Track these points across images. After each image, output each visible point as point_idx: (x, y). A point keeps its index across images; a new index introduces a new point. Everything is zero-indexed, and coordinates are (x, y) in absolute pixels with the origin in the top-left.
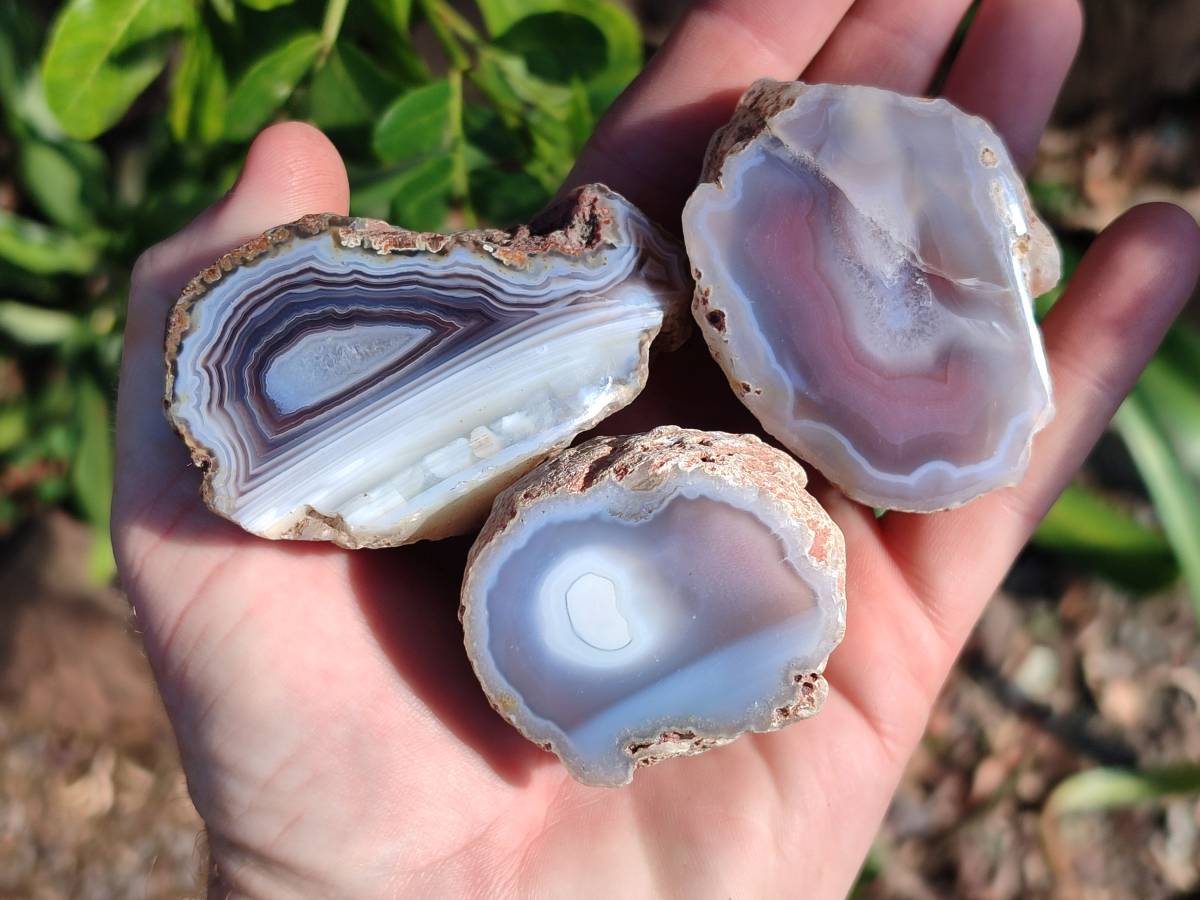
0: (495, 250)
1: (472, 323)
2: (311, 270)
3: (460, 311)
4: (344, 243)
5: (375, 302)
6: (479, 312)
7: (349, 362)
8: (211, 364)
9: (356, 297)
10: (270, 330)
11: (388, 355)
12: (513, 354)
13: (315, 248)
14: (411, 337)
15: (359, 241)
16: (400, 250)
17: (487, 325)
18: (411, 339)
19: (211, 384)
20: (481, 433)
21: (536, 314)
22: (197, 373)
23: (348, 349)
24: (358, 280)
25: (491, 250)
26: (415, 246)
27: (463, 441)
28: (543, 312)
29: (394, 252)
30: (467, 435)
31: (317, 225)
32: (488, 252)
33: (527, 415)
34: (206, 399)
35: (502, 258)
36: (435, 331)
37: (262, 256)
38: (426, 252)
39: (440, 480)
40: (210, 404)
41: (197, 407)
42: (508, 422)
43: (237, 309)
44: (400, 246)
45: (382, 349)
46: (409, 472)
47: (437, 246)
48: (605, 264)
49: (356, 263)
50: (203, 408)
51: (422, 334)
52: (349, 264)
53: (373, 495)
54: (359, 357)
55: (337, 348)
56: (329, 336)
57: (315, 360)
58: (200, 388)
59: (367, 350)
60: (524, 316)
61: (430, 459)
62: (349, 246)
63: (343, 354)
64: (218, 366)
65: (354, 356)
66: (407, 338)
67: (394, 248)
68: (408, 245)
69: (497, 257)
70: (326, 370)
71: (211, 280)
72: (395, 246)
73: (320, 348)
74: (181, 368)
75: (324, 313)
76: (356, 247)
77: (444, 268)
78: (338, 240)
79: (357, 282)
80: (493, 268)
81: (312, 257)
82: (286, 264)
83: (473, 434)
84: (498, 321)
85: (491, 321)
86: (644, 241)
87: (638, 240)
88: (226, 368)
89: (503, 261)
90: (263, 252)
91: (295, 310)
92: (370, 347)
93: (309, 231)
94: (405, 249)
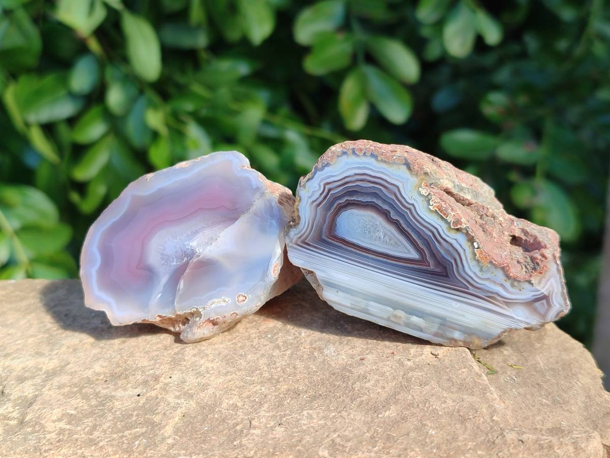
0: (478, 248)
1: (438, 270)
2: (398, 187)
3: (438, 260)
4: (420, 189)
6: (445, 268)
7: (377, 238)
8: (328, 187)
9: (403, 215)
11: (394, 251)
13: (407, 179)
15: (427, 194)
17: (443, 276)
18: (408, 253)
19: (321, 194)
20: (401, 313)
21: (468, 289)
22: (320, 186)
23: (381, 234)
25: (476, 247)
26: (447, 217)
27: (390, 309)
28: (471, 290)
29: (436, 212)
30: (394, 309)
31: (418, 170)
32: (474, 246)
34: (314, 198)
36: (420, 259)
37: (385, 162)
38: (449, 224)
40: (314, 202)
41: (309, 198)
42: (414, 319)
44: (441, 212)
45: (393, 246)
46: (361, 299)
47: (457, 225)
49: (417, 202)
50: (311, 200)
51: (414, 255)
52: (414, 199)
53: (341, 294)
54: (382, 240)
55: (378, 229)
56: (379, 220)
57: (365, 225)
58: (316, 192)
59: (388, 241)
60: (463, 286)
61: (372, 304)
62: (421, 192)
63: (378, 233)
64: (330, 190)
65: (380, 238)
66: (407, 251)
67: (437, 210)
68: (444, 214)
69: (476, 252)
72: (439, 210)
73: (371, 222)
74: (316, 177)
76: (423, 195)
78: (419, 185)
79: (410, 209)
80: (469, 256)
81: (403, 182)
82: (391, 175)
83: (397, 311)
84: (449, 278)
85: (447, 276)
86: (550, 292)
87: (547, 290)
88: (331, 194)
89: (476, 255)
90: (387, 161)
91: (376, 197)
92: (390, 240)
93: (412, 169)
94: (442, 214)
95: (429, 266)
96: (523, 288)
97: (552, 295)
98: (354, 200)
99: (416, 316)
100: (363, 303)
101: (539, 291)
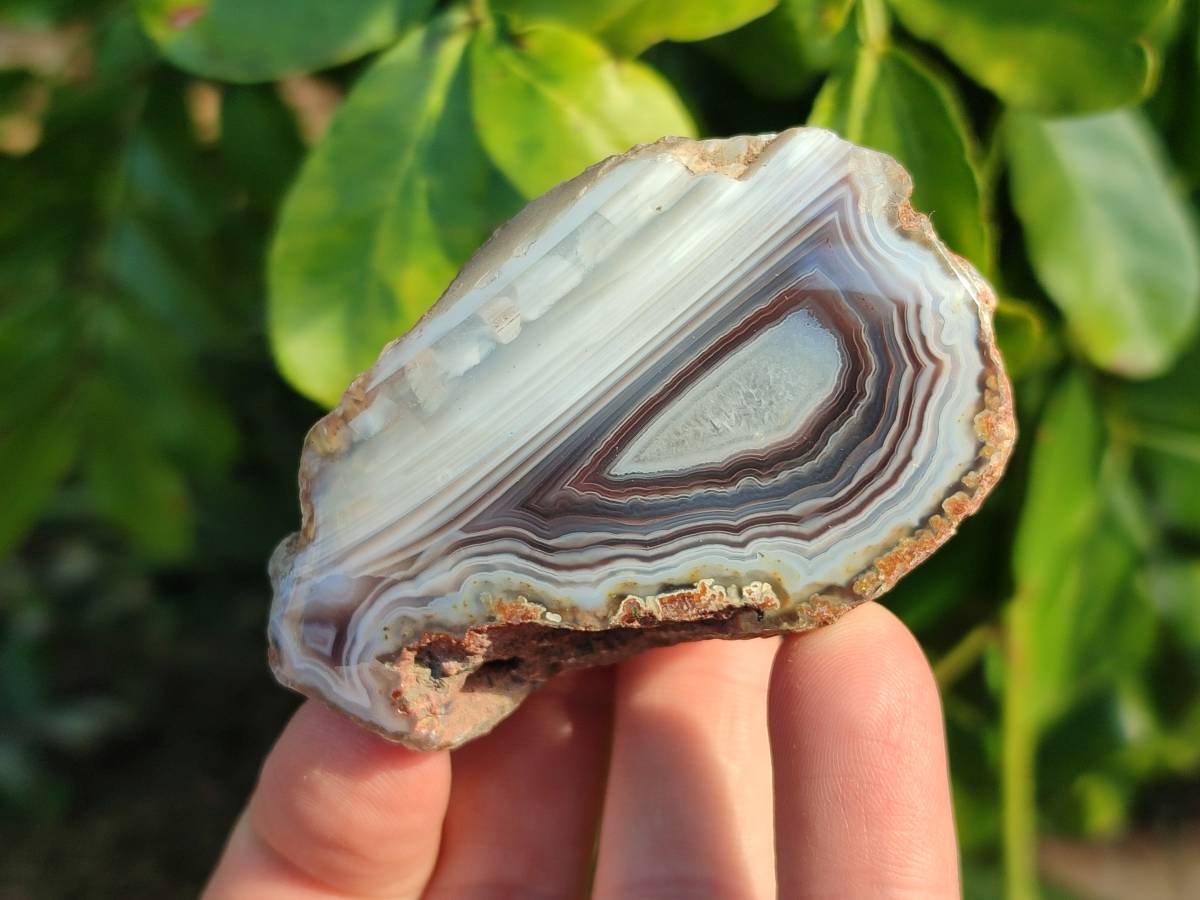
0: (543, 616)
1: (552, 496)
2: (809, 537)
3: (576, 512)
4: (767, 587)
5: (701, 503)
6: (546, 516)
7: (722, 407)
8: (929, 368)
9: (732, 507)
10: (850, 434)
11: (666, 426)
12: (483, 462)
13: (810, 573)
14: (638, 459)
15: (745, 593)
16: (683, 591)
17: (529, 499)
18: (637, 456)
19: (923, 338)
20: (508, 332)
21: (464, 529)
22: (948, 349)
23: (725, 424)
24: (736, 533)
25: (549, 615)
26: (661, 600)
27: (532, 315)
28: (455, 533)
29: (691, 586)
30: (526, 325)
32: (554, 611)
33: (447, 373)
34: (927, 313)
35: (530, 606)
36: (605, 475)
38: (643, 594)
39: (555, 250)
40: (919, 308)
41: (937, 299)
42: (471, 356)
43: (908, 458)
44: (683, 596)
45: (678, 434)
46: (601, 256)
48: (385, 629)
49: (743, 558)
50: (927, 301)
51: (625, 466)
52: (754, 556)
53: (648, 212)
54: (710, 416)
55: (743, 423)
56: (762, 439)
57: (774, 399)
58: (940, 328)
59: (698, 428)
60: (482, 522)
61: (574, 280)
62: (759, 584)
63: (733, 417)
64: (918, 367)
65: (718, 414)
66: (642, 457)
67: (692, 592)
68: (672, 600)
69: (538, 606)
70: (754, 387)
71: (958, 496)
72: (690, 596)
73: (770, 418)
74: (975, 354)
75: (774, 474)
77: (613, 574)
78: (777, 588)
79: (737, 530)
80: (539, 586)
81: (810, 558)
82: (848, 541)
83: (518, 328)
84: (516, 508)
85: (525, 506)
86: (341, 676)
87: (350, 675)
88: (906, 366)
89: (529, 601)
90: (888, 554)
91: (820, 471)
92: (697, 434)
93: (826, 598)
94: (675, 594)
95: (575, 484)
96: (386, 637)
97: (332, 677)
98: (850, 414)
99: (475, 366)
100: (588, 252)
101: (358, 663)
